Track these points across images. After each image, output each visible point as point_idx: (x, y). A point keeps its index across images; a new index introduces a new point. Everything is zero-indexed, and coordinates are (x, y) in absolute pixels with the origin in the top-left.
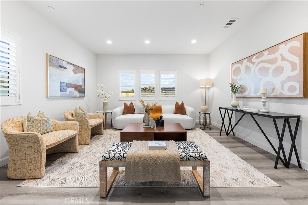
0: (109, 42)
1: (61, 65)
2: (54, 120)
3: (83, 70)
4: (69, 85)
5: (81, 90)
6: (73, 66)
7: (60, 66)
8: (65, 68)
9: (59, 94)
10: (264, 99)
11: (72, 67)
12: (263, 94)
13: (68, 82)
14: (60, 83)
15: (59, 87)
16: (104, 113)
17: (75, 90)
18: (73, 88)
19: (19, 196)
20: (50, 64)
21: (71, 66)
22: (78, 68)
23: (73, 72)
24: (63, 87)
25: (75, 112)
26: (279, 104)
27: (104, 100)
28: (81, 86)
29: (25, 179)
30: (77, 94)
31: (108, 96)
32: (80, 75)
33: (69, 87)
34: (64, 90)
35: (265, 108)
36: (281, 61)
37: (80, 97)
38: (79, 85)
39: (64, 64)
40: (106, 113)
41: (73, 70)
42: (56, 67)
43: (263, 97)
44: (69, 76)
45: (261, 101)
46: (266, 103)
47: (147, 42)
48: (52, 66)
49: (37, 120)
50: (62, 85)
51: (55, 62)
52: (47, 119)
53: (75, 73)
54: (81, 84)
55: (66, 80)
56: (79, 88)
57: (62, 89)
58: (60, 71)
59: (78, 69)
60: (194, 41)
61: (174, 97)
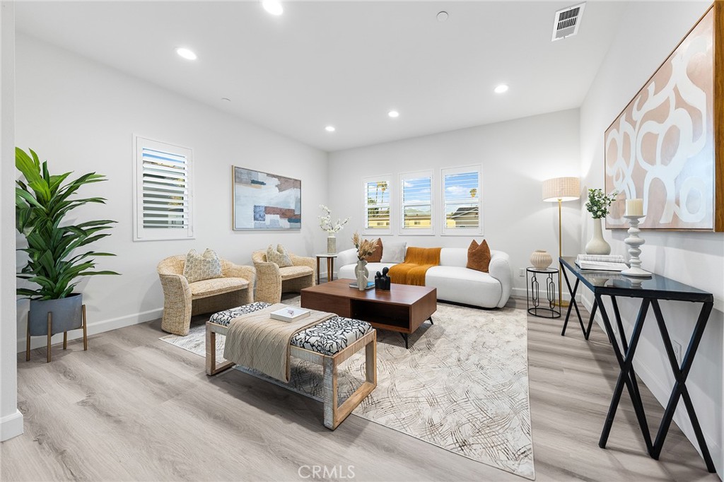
0: (330, 129)
1: (255, 180)
2: (230, 263)
3: (297, 184)
4: (269, 210)
5: (294, 218)
6: (277, 179)
7: (253, 182)
8: (263, 183)
9: (252, 224)
10: (635, 234)
11: (276, 181)
12: (630, 220)
13: (267, 205)
14: (253, 208)
15: (252, 214)
16: (329, 258)
17: (281, 217)
18: (278, 214)
19: (150, 349)
20: (237, 180)
21: (274, 178)
22: (287, 181)
23: (277, 188)
24: (260, 213)
25: (268, 253)
26: (682, 251)
27: (330, 234)
28: (294, 211)
29: (171, 334)
30: (284, 223)
31: (337, 227)
32: (291, 193)
33: (269, 213)
34: (260, 219)
35: (638, 264)
36: (676, 109)
37: (291, 229)
38: (289, 210)
39: (261, 178)
40: (332, 258)
41: (277, 186)
42: (246, 183)
43: (632, 229)
44: (270, 195)
45: (626, 240)
46: (641, 247)
47: (394, 114)
48: (241, 182)
49: (197, 260)
50: (258, 210)
51: (245, 177)
52: (210, 260)
53: (281, 190)
54: (293, 207)
55: (263, 203)
56: (288, 214)
57: (258, 216)
58: (254, 189)
59: (286, 183)
60: (501, 89)
61: (475, 230)
